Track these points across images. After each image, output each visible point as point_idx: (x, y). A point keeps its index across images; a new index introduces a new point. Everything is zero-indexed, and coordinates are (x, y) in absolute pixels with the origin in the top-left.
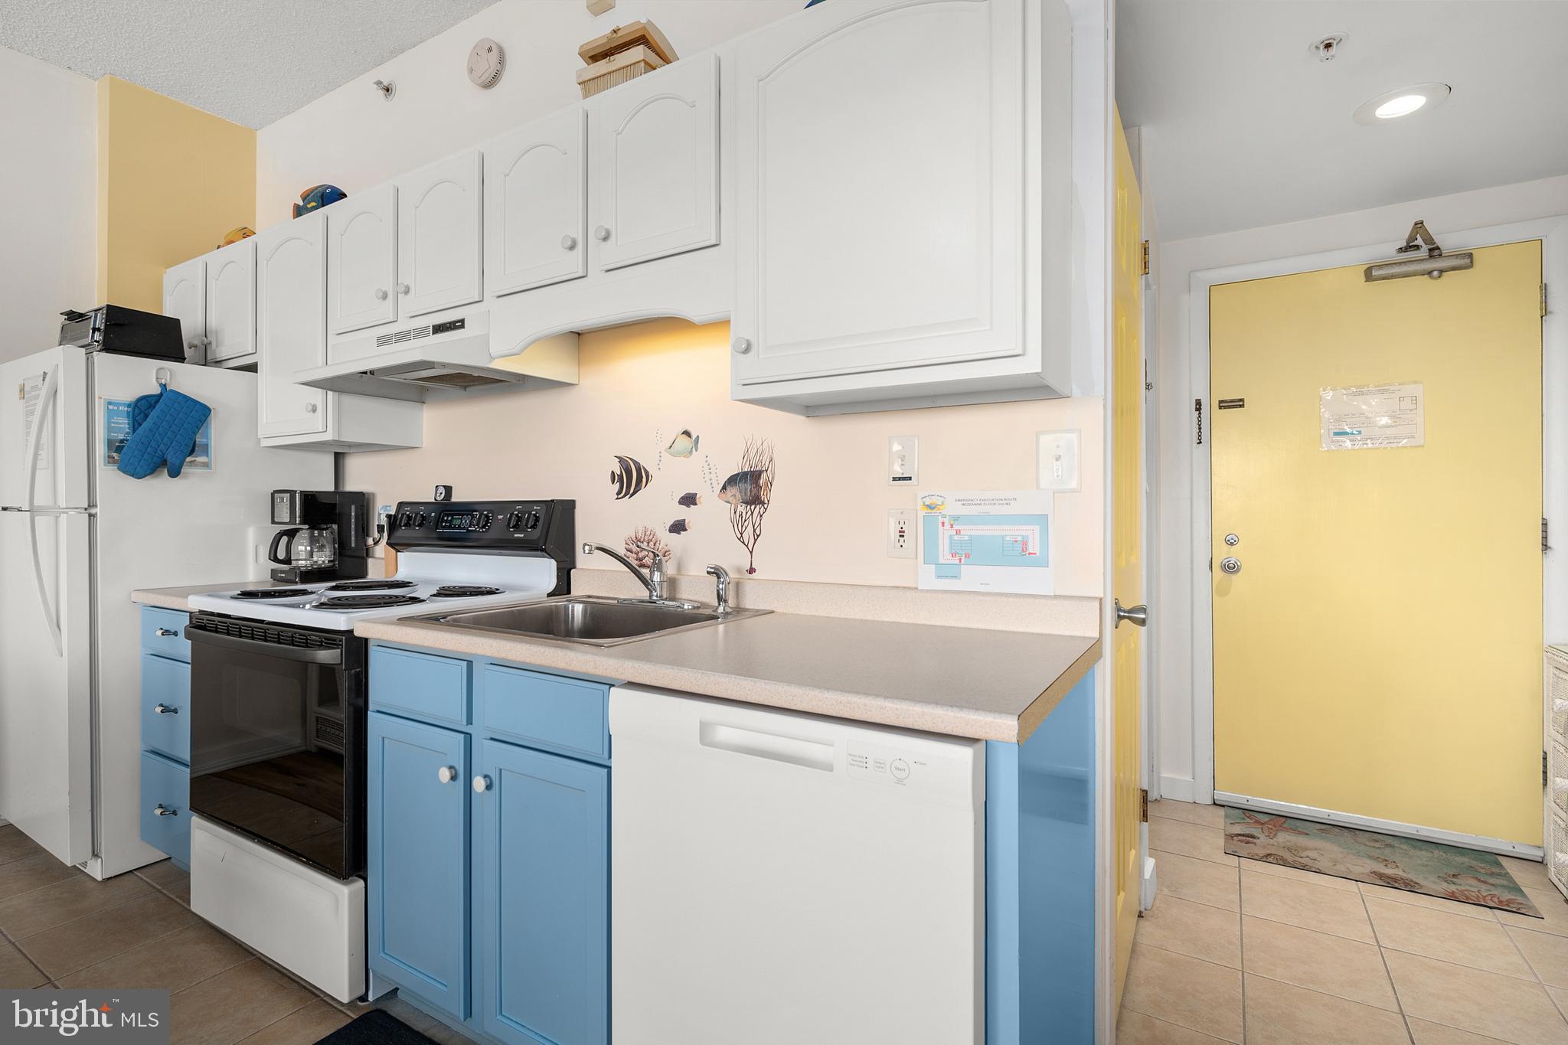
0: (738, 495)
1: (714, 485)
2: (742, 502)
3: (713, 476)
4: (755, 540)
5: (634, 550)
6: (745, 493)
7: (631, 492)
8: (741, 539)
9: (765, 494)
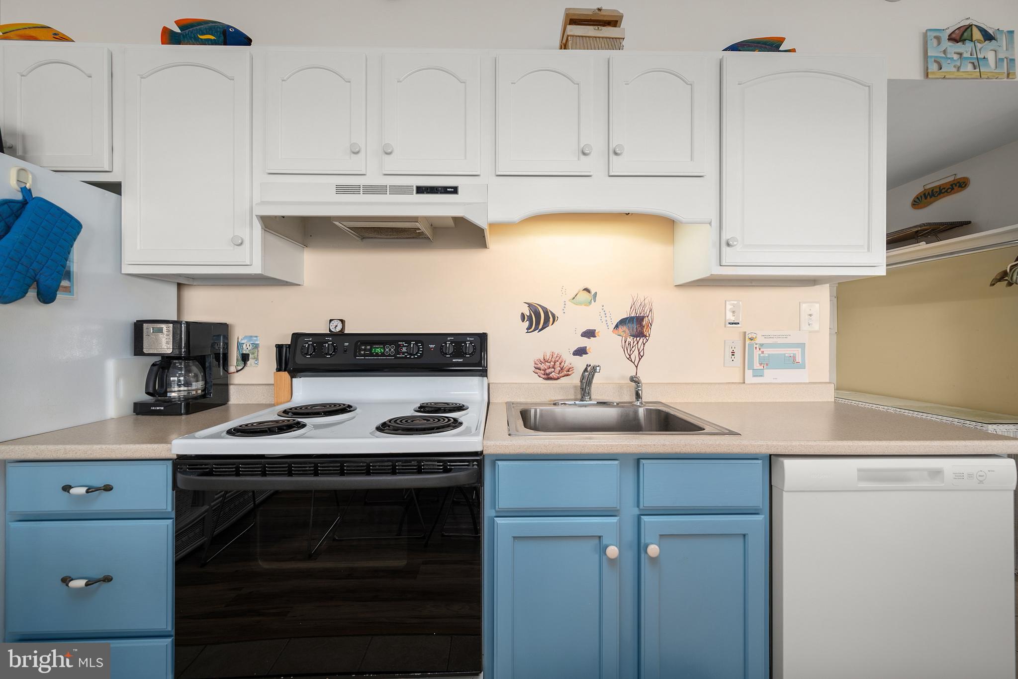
0: (627, 331)
1: (609, 323)
2: (631, 336)
3: (608, 319)
4: (640, 359)
5: (542, 368)
6: (633, 330)
7: (540, 327)
8: (629, 359)
9: (647, 331)
